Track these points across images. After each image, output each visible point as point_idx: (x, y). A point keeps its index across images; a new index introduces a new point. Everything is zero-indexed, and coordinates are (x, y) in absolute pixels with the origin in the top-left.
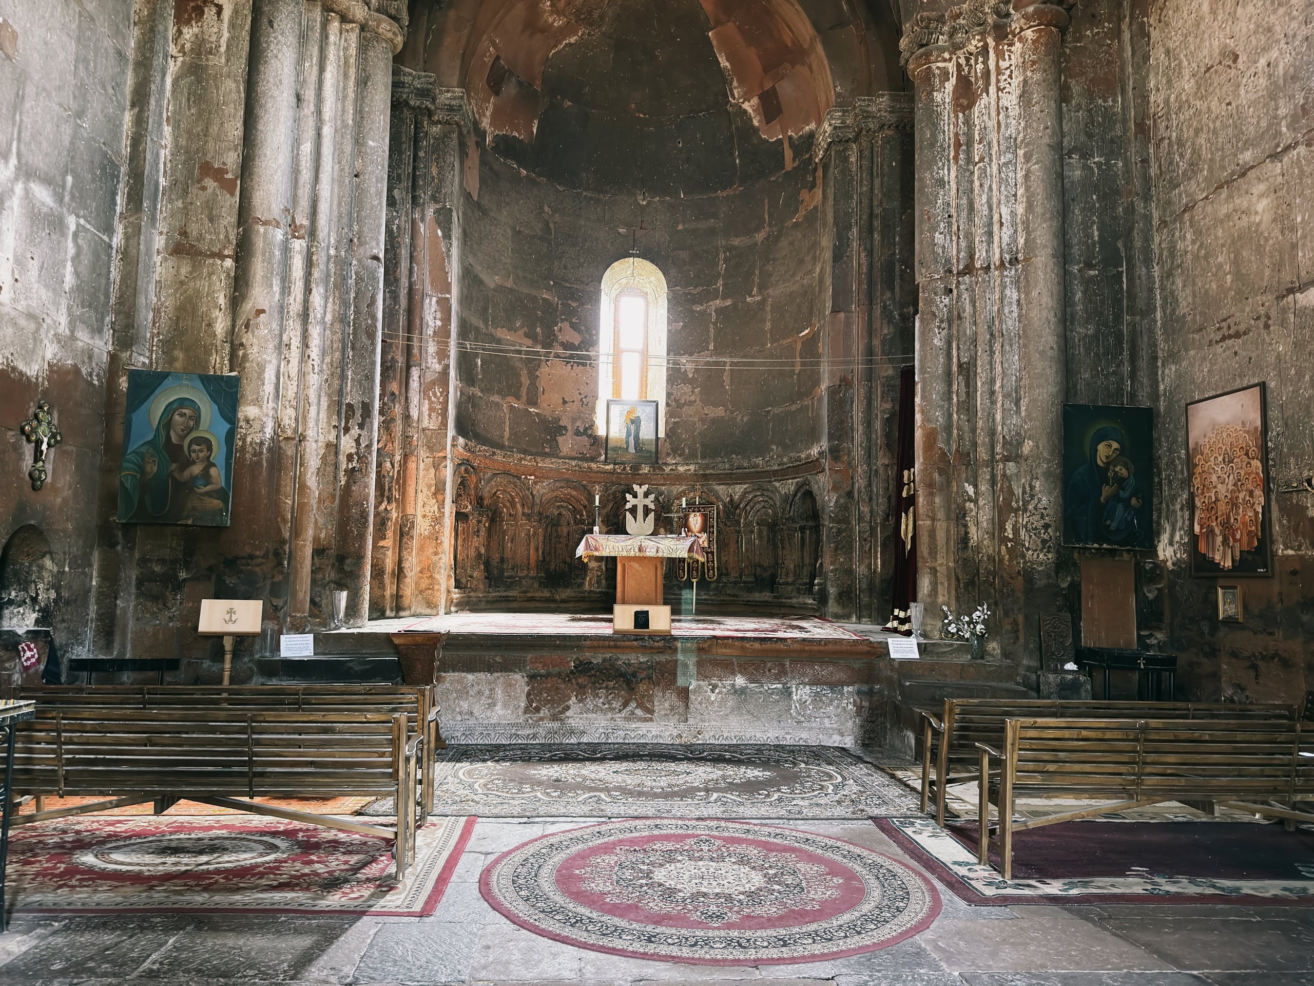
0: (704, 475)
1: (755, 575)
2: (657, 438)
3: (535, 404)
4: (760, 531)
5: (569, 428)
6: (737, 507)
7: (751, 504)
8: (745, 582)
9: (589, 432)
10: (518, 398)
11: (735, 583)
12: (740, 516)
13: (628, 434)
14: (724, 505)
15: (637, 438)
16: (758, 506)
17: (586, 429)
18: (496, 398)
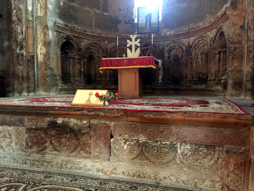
0: (178, 35)
1: (199, 77)
2: (158, 21)
3: (107, 11)
4: (202, 57)
5: (122, 21)
6: (191, 47)
7: (198, 45)
8: (194, 81)
9: (131, 22)
10: (98, 9)
11: (190, 81)
12: (192, 51)
13: (146, 21)
14: (186, 47)
15: (150, 22)
16: (201, 46)
17: (129, 21)
18: (87, 8)
